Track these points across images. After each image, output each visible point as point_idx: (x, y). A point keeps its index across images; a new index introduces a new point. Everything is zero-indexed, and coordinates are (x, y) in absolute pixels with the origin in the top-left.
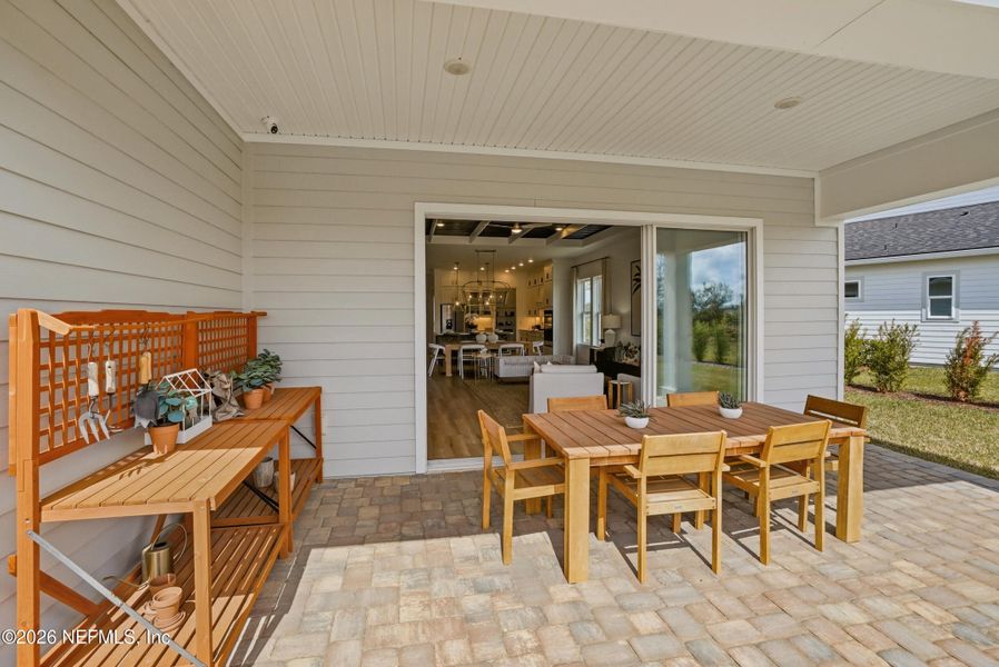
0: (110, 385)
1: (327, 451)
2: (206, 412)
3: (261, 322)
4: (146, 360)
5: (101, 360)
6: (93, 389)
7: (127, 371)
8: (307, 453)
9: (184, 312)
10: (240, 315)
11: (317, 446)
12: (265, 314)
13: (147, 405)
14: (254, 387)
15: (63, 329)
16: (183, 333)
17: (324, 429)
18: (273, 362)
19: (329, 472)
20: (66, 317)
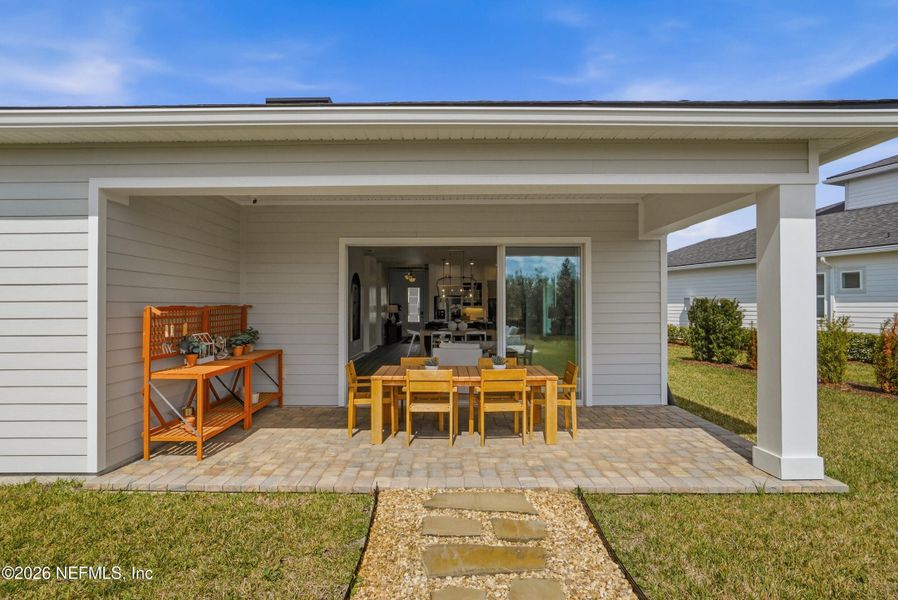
0: (172, 334)
1: (286, 390)
2: (211, 354)
3: (249, 311)
4: (185, 326)
5: (169, 325)
6: (167, 335)
7: (178, 331)
8: (274, 389)
9: (202, 306)
10: (236, 307)
11: (280, 386)
12: (250, 306)
13: (185, 345)
14: (237, 345)
15: (158, 313)
16: (202, 316)
17: (284, 376)
18: (254, 335)
19: (286, 402)
20: (160, 309)
